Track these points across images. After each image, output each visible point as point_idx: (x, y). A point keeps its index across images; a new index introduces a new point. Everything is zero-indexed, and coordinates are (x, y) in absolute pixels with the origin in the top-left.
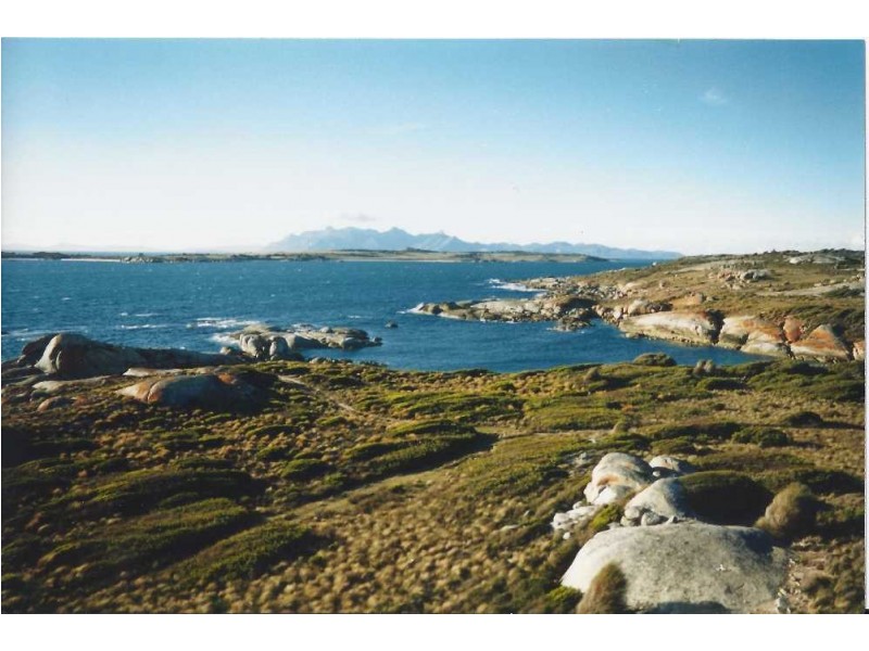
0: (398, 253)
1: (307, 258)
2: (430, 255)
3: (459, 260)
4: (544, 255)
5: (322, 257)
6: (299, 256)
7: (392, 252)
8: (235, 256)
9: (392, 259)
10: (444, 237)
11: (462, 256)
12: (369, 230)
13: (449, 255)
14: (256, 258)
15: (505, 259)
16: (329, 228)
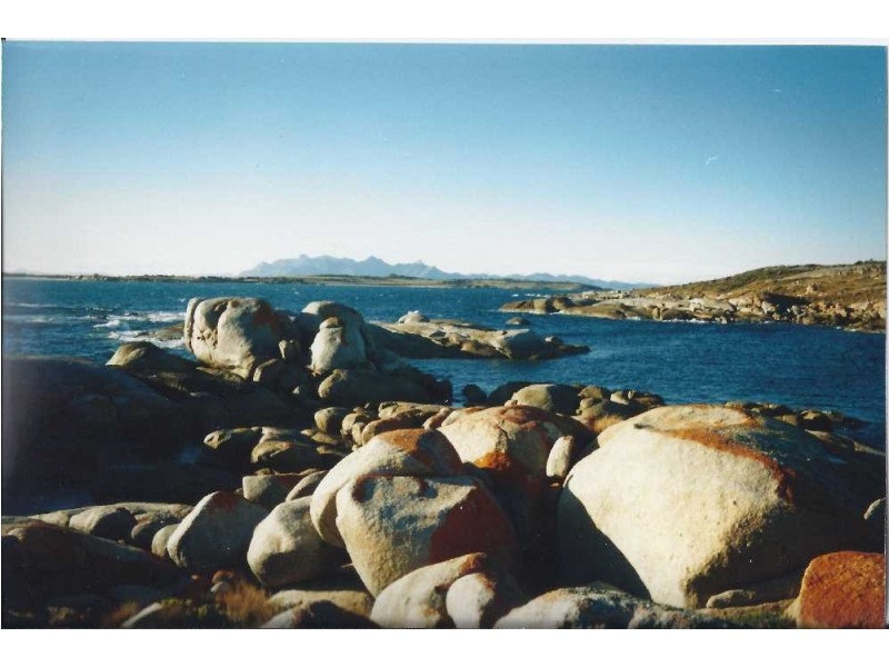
0: (381, 279)
1: (284, 281)
2: (417, 281)
3: (448, 286)
4: (537, 283)
5: (301, 281)
6: (275, 279)
7: (375, 278)
8: (204, 278)
9: (377, 284)
10: (423, 267)
11: (450, 283)
12: (345, 259)
13: (435, 282)
14: (227, 280)
15: (498, 285)
16: (303, 256)
